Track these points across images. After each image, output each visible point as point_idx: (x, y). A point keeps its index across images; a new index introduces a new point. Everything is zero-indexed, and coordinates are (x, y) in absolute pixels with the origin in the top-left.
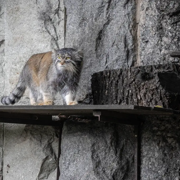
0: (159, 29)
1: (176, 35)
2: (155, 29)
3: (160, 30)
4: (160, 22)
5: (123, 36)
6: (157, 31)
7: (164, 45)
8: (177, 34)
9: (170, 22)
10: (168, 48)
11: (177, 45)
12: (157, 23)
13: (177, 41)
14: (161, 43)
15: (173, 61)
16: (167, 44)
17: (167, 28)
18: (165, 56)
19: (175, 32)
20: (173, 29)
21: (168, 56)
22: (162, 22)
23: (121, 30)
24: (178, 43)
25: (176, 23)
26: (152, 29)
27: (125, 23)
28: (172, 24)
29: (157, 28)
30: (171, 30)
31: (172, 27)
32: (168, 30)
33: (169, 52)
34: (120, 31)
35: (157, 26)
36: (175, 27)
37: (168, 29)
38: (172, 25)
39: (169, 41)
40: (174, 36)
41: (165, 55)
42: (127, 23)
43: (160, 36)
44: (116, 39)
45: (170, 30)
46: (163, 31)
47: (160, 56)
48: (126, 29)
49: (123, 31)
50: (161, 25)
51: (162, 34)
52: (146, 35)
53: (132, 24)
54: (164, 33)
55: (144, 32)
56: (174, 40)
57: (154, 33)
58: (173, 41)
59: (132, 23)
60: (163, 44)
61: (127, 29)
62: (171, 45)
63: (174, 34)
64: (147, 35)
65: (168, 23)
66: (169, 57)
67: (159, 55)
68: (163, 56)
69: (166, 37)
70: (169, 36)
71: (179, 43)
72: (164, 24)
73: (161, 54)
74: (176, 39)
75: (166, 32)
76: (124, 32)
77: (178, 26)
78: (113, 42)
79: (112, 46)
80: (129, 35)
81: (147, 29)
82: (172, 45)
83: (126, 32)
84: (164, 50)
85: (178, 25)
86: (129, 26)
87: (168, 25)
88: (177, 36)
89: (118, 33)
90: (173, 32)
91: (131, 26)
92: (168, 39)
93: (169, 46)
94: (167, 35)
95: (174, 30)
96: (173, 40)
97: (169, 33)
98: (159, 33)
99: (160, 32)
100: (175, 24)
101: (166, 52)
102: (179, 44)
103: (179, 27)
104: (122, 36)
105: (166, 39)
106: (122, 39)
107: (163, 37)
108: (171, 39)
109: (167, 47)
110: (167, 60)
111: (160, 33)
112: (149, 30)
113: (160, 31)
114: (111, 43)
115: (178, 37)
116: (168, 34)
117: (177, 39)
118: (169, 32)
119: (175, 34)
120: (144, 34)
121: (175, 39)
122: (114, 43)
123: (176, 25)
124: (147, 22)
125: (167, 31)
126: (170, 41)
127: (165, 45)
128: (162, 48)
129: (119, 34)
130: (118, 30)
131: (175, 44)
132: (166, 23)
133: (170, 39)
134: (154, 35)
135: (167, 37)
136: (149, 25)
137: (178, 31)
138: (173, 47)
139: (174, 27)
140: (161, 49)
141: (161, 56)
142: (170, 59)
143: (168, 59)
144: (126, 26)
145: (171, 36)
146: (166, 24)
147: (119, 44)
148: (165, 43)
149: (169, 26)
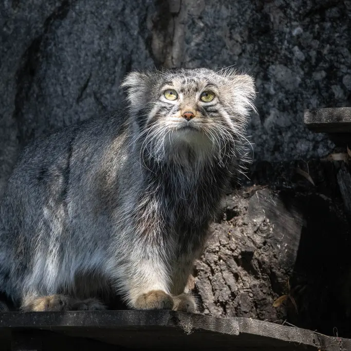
0: (257, 34)
1: (320, 57)
2: (241, 33)
3: (262, 37)
4: (262, 8)
5: (120, 61)
6: (249, 43)
7: (276, 94)
8: (325, 52)
9: (299, 9)
10: (293, 105)
11: (325, 94)
12: (249, 12)
13: (324, 79)
14: (264, 88)
15: (311, 153)
16: (287, 92)
17: (288, 30)
18: (279, 137)
19: (316, 44)
20: (308, 33)
21: (289, 134)
22: (267, 7)
23: (112, 38)
24: (328, 88)
25: (321, 11)
26: (228, 35)
27: (127, 11)
28: (307, 15)
29: (250, 30)
30: (304, 36)
31: (306, 28)
32: (292, 37)
33: (294, 122)
34: (108, 44)
35: (248, 23)
36: (317, 26)
37: (290, 33)
38: (308, 19)
39: (295, 80)
40: (313, 61)
41: (280, 133)
42: (135, 12)
43: (261, 63)
44: (94, 73)
45: (298, 36)
46: (271, 41)
47: (260, 137)
48: (131, 36)
49: (121, 42)
50: (266, 17)
51: (267, 54)
52: (205, 57)
53: (153, 14)
54: (277, 49)
55: (198, 45)
56: (314, 74)
57: (238, 50)
58: (308, 81)
59: (156, 13)
60: (272, 91)
61: (136, 33)
62: (302, 94)
63: (313, 53)
64: (209, 56)
65: (292, 13)
66: (294, 139)
67: (257, 132)
68: (271, 136)
69: (282, 65)
70: (294, 62)
71: (332, 87)
72: (276, 17)
73: (263, 128)
74: (321, 70)
75: (283, 43)
76: (124, 46)
77: (328, 25)
78: (82, 83)
79: (79, 99)
80: (143, 56)
81: (209, 35)
82: (306, 94)
83: (130, 47)
84: (277, 111)
85: (327, 19)
86: (142, 23)
87: (291, 19)
88: (326, 61)
89: (100, 51)
90: (310, 47)
91: (149, 25)
92: (290, 71)
93: (296, 98)
94: (285, 56)
95: (315, 38)
96: (308, 75)
97: (296, 48)
98: (257, 48)
99: (259, 45)
100: (318, 17)
101: (285, 120)
102: (334, 91)
103: (332, 26)
104: (116, 62)
105: (283, 73)
106: (114, 72)
107: (273, 63)
108: (302, 73)
109: (286, 102)
110: (286, 149)
111: (260, 48)
112: (220, 39)
113: (260, 42)
114: (74, 90)
115: (327, 65)
116: (292, 53)
117: (324, 74)
118: (294, 45)
119: (319, 53)
120: (197, 55)
121: (318, 71)
122: (86, 86)
123: (323, 20)
124: (209, 9)
125: (289, 42)
126: (299, 80)
127: (281, 95)
128: (269, 107)
129: (105, 54)
130: (100, 39)
131: (317, 90)
132: (285, 12)
133: (298, 73)
134: (237, 58)
135: (286, 65)
136: (220, 21)
137: (328, 43)
138: (312, 101)
139: (313, 27)
140: (265, 109)
141: (264, 137)
142: (298, 145)
143: (292, 145)
144: (132, 24)
145: (303, 58)
146: (282, 15)
147: (104, 92)
148: (280, 86)
149: (294, 23)
